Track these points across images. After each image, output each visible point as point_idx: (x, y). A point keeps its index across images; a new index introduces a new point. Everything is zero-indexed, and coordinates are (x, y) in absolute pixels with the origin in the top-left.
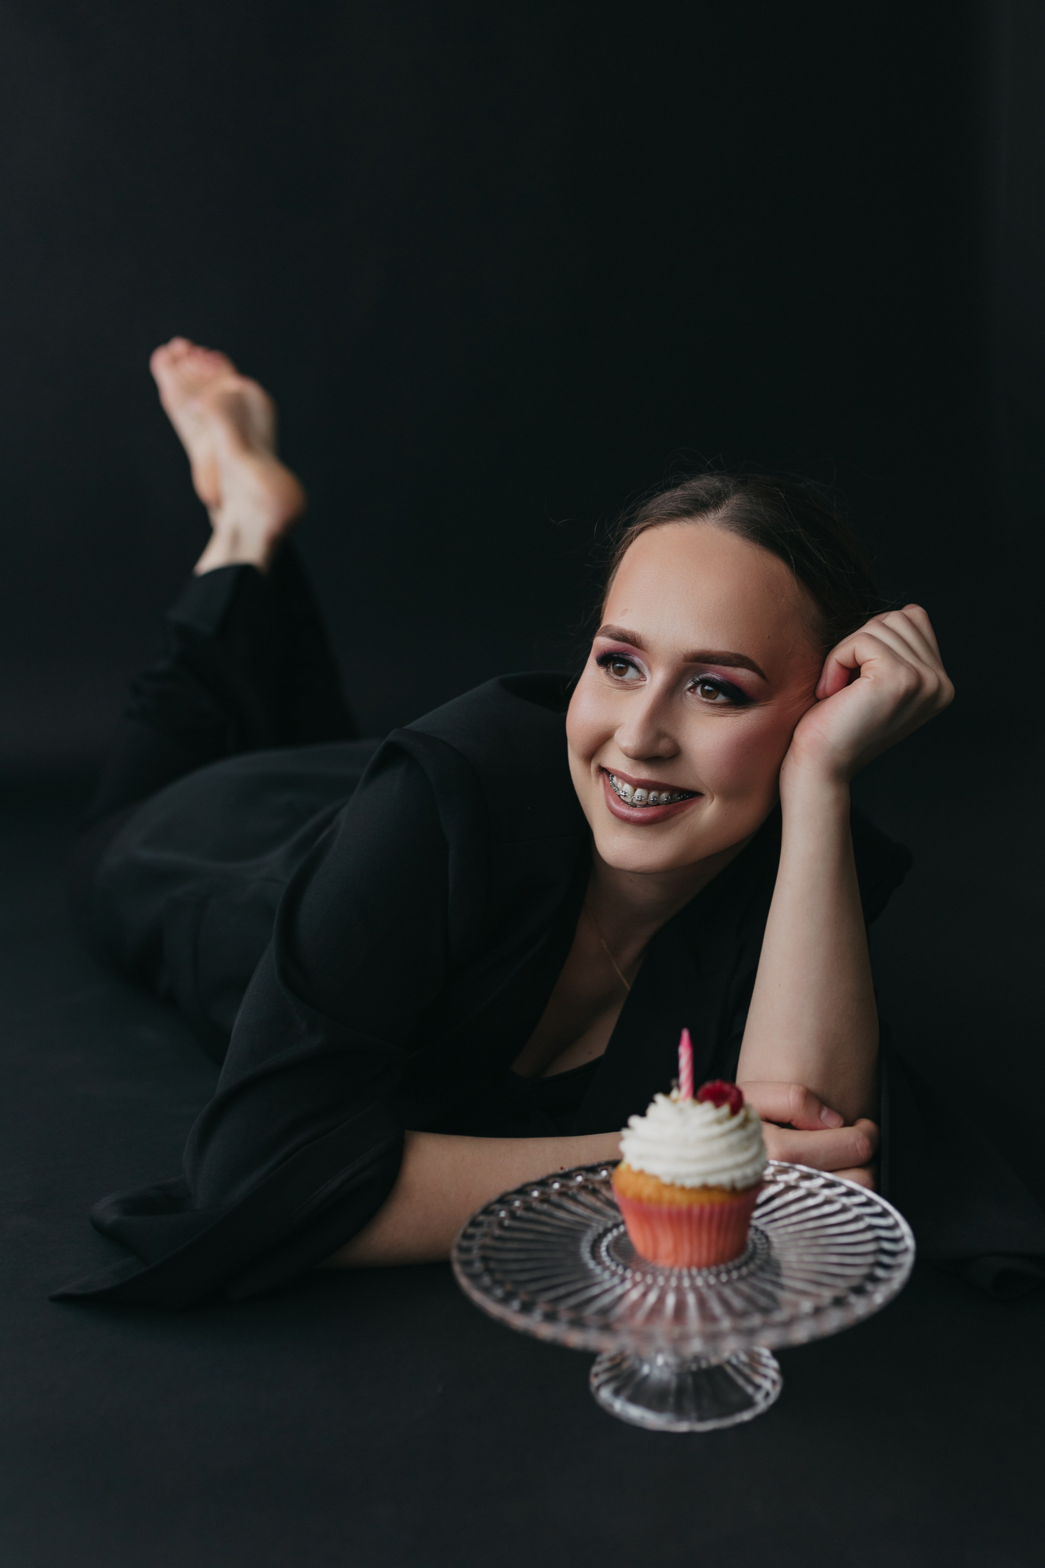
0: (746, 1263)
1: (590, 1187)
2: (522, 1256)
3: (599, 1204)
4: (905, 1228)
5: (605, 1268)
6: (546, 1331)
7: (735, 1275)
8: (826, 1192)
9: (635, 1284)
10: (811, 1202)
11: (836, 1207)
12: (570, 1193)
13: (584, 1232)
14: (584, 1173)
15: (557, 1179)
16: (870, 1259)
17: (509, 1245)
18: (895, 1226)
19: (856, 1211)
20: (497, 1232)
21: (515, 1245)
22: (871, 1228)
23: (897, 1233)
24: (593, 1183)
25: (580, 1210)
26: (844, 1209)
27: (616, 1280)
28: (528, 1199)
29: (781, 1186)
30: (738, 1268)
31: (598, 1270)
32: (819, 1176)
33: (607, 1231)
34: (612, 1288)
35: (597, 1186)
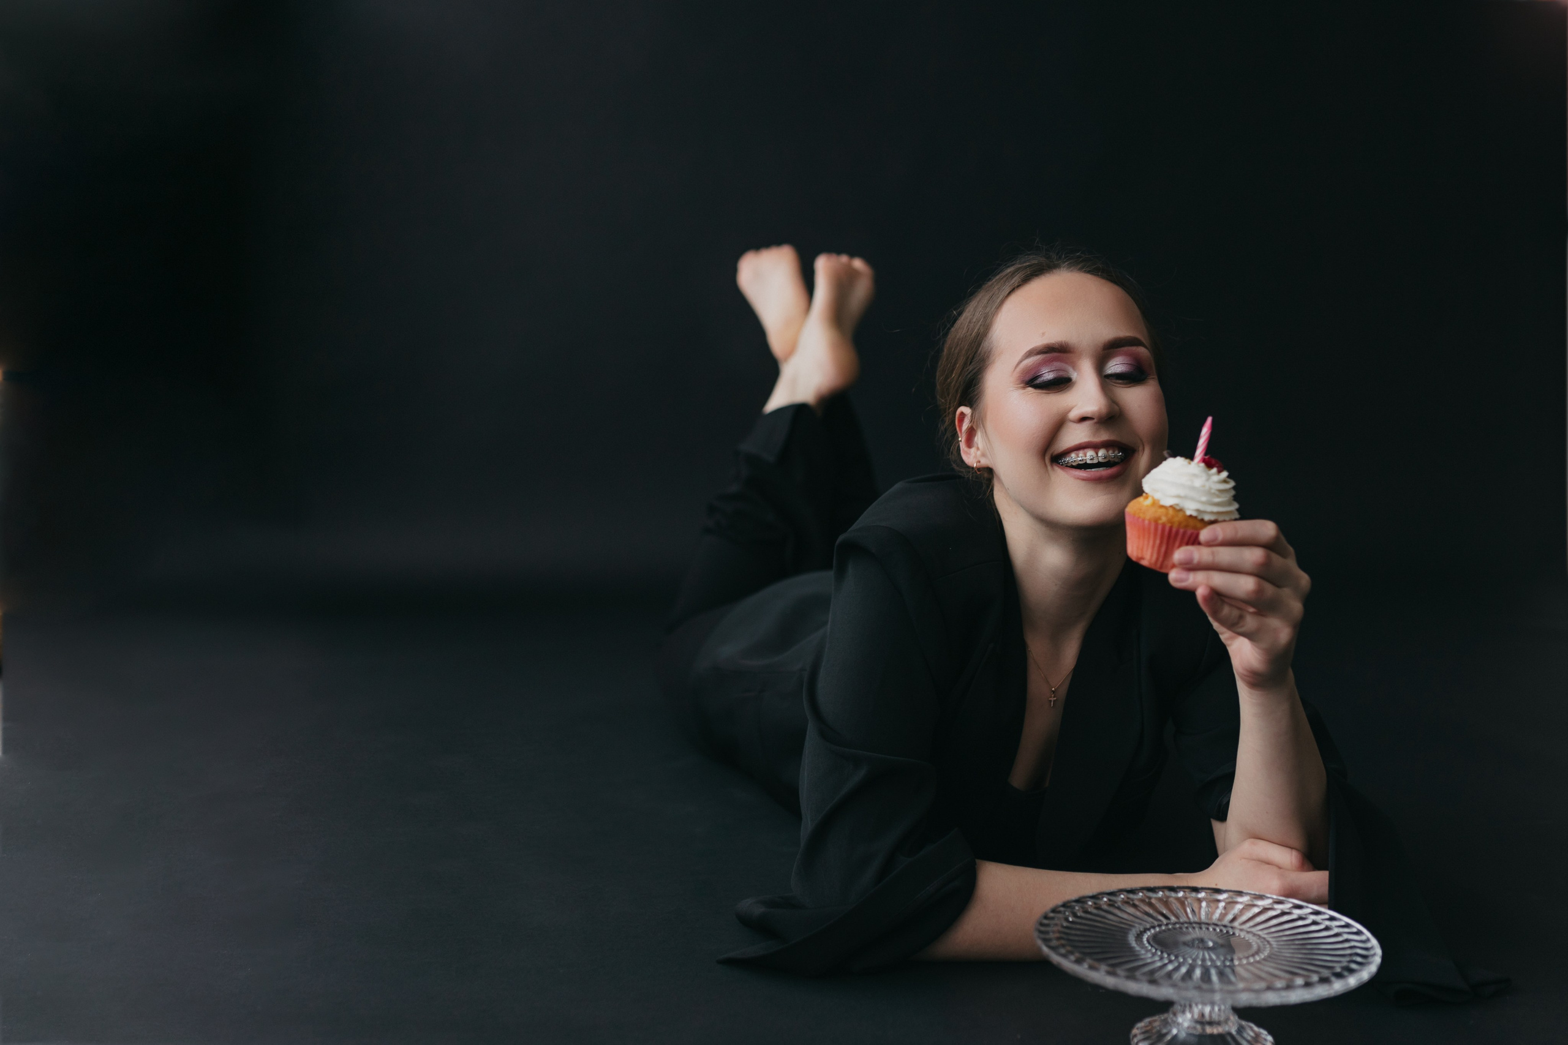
0: (1253, 955)
1: (1131, 902)
2: (1082, 939)
3: (1138, 914)
4: (1374, 942)
5: (1147, 951)
6: (1110, 982)
7: (1245, 962)
8: (1313, 917)
9: (1171, 961)
10: (1300, 923)
11: (1322, 927)
12: (1116, 905)
13: (1131, 930)
14: (1125, 893)
15: (1106, 896)
16: (1348, 959)
17: (1073, 932)
18: (1368, 940)
19: (1336, 930)
20: (1065, 924)
21: (1078, 933)
22: (1347, 941)
23: (1369, 945)
24: (1133, 900)
25: (1125, 916)
26: (1327, 928)
27: (1157, 958)
28: (1086, 906)
29: (1278, 912)
30: (1247, 958)
31: (1143, 952)
32: (1307, 907)
33: (1146, 930)
34: (1154, 962)
35: (1137, 903)
